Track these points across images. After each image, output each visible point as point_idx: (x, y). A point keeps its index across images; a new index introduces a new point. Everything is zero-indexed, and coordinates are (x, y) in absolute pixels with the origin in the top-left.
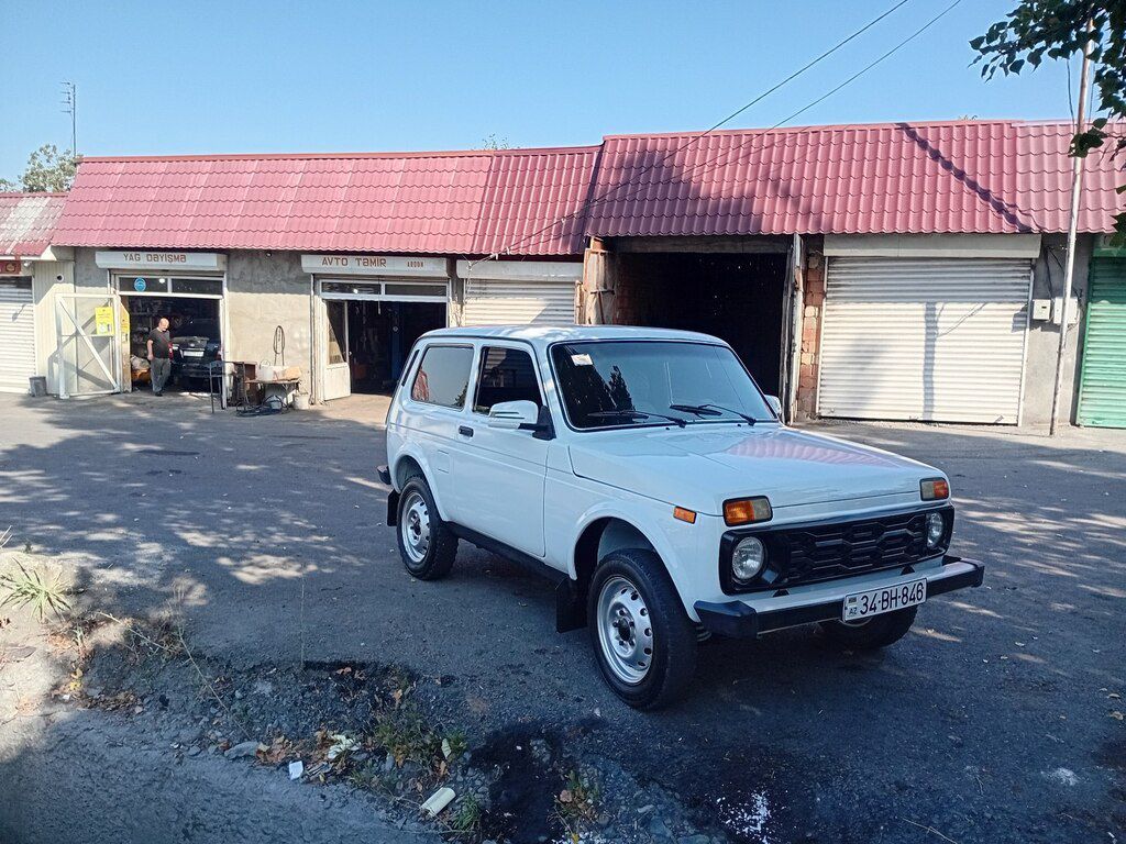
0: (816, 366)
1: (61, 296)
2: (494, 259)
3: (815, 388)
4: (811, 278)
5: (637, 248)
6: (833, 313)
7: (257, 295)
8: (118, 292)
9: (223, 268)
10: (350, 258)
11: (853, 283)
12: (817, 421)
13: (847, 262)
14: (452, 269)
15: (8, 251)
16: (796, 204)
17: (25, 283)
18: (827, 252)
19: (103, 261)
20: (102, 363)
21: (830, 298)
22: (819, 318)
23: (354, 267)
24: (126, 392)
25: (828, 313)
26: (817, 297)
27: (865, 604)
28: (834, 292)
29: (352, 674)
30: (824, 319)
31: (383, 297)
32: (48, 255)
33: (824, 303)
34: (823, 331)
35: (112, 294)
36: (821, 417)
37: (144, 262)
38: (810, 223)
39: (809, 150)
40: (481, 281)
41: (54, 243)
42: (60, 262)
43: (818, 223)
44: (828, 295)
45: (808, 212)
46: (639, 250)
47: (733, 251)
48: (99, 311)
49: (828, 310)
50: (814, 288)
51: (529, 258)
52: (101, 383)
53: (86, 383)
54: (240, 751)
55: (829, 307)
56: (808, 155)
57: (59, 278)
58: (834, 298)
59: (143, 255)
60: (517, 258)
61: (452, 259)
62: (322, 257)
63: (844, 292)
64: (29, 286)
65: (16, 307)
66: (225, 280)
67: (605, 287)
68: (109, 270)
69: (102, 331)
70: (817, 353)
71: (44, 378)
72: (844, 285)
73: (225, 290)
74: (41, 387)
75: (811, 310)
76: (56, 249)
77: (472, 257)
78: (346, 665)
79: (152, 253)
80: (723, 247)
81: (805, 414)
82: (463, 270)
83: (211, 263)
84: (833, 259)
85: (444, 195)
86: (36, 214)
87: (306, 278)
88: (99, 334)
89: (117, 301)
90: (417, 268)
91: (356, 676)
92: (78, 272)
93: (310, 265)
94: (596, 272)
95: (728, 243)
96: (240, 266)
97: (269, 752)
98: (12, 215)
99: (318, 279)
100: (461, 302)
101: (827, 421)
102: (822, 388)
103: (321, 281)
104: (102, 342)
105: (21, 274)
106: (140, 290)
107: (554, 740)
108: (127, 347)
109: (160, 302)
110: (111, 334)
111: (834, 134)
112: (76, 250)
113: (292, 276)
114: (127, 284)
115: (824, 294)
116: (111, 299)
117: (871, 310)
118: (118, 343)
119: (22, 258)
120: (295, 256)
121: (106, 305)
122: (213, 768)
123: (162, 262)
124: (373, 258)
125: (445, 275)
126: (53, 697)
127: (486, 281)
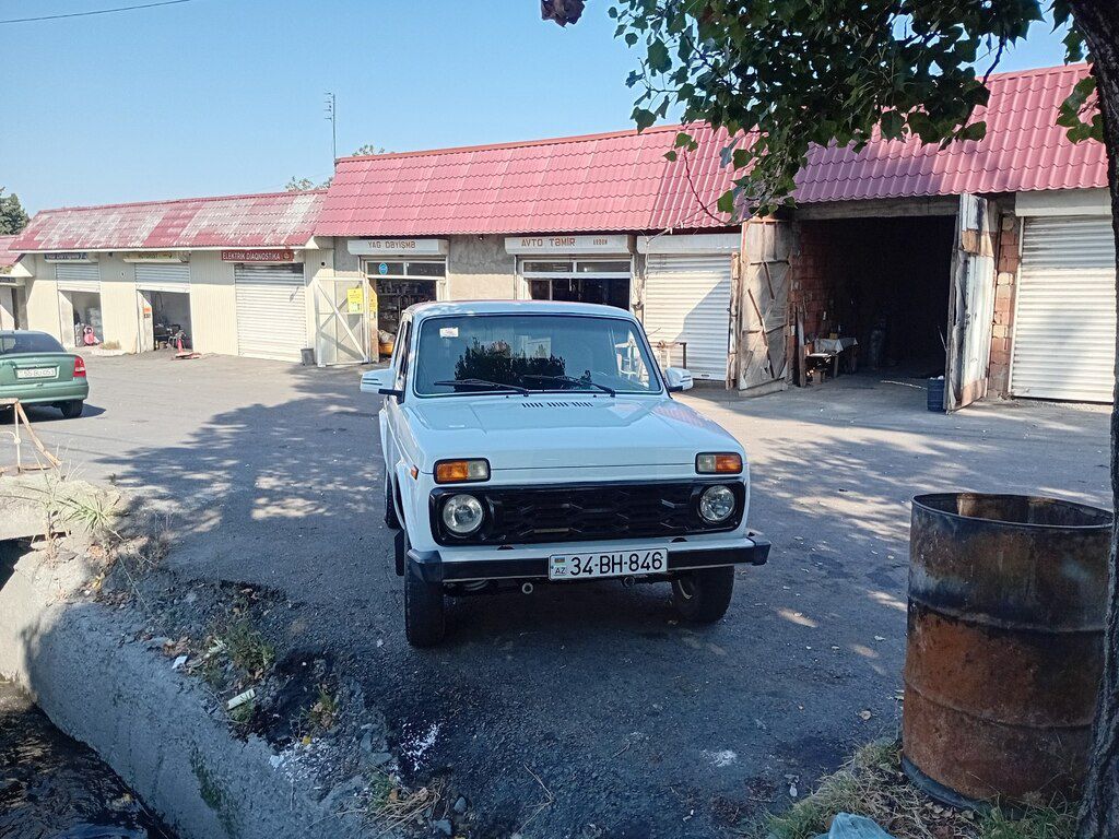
0: (1009, 339)
1: (324, 279)
2: (668, 233)
3: (1007, 364)
4: (1005, 241)
5: (815, 215)
6: (1029, 280)
7: (471, 276)
8: (367, 276)
9: (445, 252)
10: (544, 239)
11: (1053, 246)
12: (1009, 401)
13: (1046, 222)
14: (633, 245)
15: (282, 242)
16: (982, 160)
17: (298, 268)
18: (1019, 212)
19: (354, 248)
20: (353, 338)
21: (1025, 264)
22: (1013, 285)
23: (548, 247)
24: (375, 362)
25: (1024, 280)
26: (1011, 263)
27: (577, 566)
28: (1031, 256)
29: (250, 594)
30: (1018, 287)
31: (575, 275)
32: (312, 245)
33: (1019, 269)
34: (1017, 300)
35: (361, 276)
36: (1013, 397)
37: (383, 249)
38: (996, 180)
39: (1003, 100)
40: (661, 256)
41: (316, 234)
42: (322, 250)
43: (1004, 180)
44: (1024, 260)
45: (994, 169)
46: (817, 217)
47: (918, 214)
48: (350, 292)
49: (1023, 277)
50: (1007, 252)
51: (701, 231)
52: (355, 355)
53: (344, 354)
54: (153, 643)
55: (1025, 274)
56: (1002, 105)
57: (323, 264)
58: (1030, 263)
59: (383, 242)
60: (690, 231)
61: (633, 235)
62: (521, 239)
63: (1041, 256)
64: (301, 271)
65: (293, 289)
66: (446, 262)
67: (775, 256)
68: (360, 256)
69: (352, 309)
70: (1010, 326)
71: (312, 350)
72: (1041, 249)
73: (447, 271)
74: (310, 357)
75: (1005, 278)
76: (318, 239)
77: (649, 232)
78: (249, 587)
79: (390, 241)
80: (906, 210)
81: (996, 393)
82: (644, 245)
83: (434, 248)
84: (1028, 219)
85: (630, 173)
86: (304, 209)
87: (510, 258)
88: (351, 312)
89: (366, 284)
90: (604, 246)
91: (253, 596)
92: (337, 257)
93: (513, 247)
94: (760, 243)
95: (913, 205)
96: (459, 249)
97: (173, 647)
98: (288, 211)
99: (521, 260)
100: (642, 277)
101: (1020, 402)
102: (1015, 365)
103: (523, 261)
104: (354, 319)
105: (294, 261)
106: (383, 274)
107: (330, 660)
108: (375, 323)
109: (407, 284)
110: (361, 312)
111: (1034, 78)
112: (335, 239)
113: (500, 257)
114: (374, 268)
115: (1019, 259)
116: (361, 282)
117: (1074, 276)
118: (366, 320)
119: (292, 248)
120: (500, 239)
121: (358, 287)
122: (134, 655)
123: (397, 249)
124: (564, 238)
125: (627, 251)
126: (80, 593)
127: (666, 256)
